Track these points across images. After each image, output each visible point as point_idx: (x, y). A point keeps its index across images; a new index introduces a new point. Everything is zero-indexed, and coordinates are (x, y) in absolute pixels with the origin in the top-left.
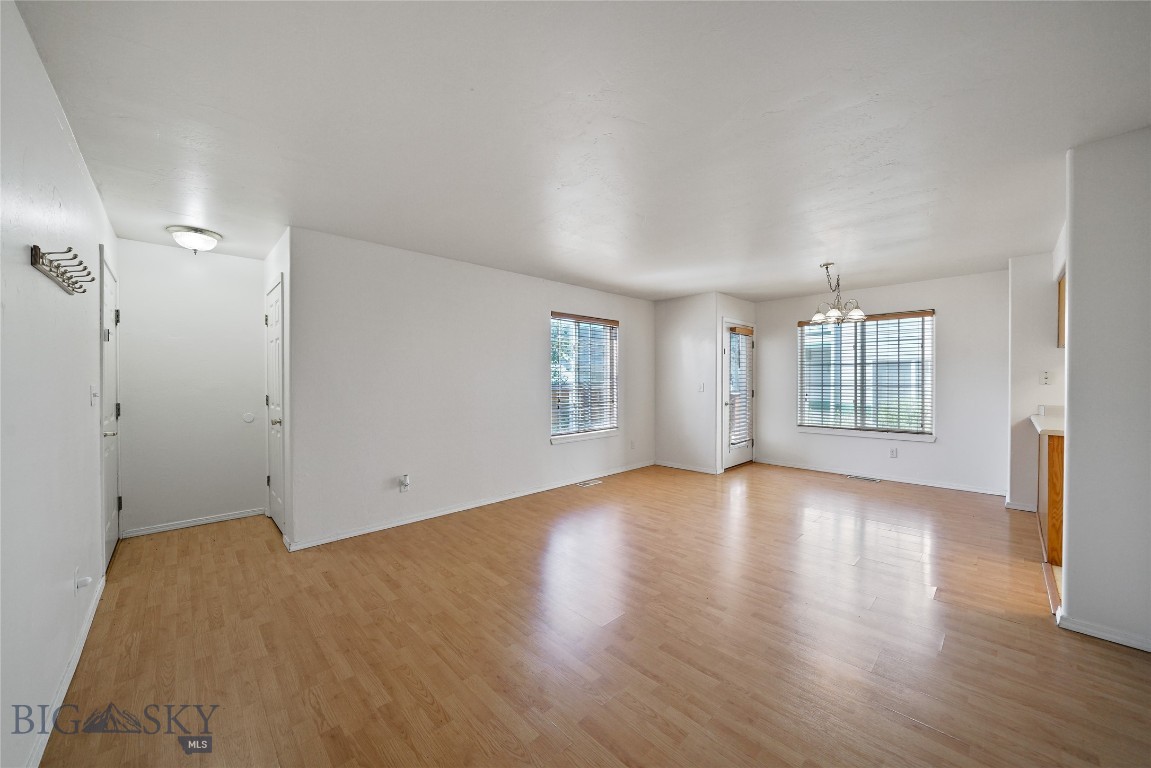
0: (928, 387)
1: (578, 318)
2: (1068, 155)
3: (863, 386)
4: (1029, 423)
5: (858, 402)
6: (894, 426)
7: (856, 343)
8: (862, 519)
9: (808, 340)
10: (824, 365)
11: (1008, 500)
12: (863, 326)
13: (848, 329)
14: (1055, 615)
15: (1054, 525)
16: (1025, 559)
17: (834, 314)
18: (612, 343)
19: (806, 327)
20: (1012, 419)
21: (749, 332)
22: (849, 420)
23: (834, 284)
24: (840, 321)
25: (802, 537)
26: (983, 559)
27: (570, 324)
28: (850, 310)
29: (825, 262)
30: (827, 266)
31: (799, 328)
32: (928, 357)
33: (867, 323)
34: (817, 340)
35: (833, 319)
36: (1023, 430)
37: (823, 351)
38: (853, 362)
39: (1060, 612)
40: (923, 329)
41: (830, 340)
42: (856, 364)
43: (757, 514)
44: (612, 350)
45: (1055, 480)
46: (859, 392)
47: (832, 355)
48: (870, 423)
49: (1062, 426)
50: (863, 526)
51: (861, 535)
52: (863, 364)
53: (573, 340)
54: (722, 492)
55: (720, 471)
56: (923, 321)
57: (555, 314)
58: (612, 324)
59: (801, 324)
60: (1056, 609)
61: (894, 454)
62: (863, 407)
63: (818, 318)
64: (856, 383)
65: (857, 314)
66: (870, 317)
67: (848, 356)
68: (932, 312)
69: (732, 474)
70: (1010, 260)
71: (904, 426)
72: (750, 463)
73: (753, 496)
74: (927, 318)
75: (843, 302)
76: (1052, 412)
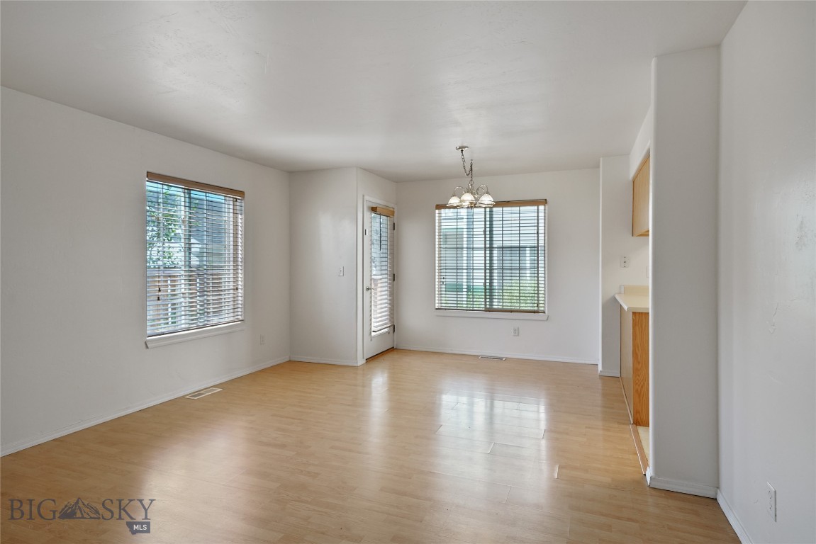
0: (541, 271)
1: (189, 185)
2: (653, 63)
3: (491, 269)
4: (614, 300)
5: (488, 284)
6: (516, 306)
7: (485, 228)
8: (491, 399)
9: (445, 225)
10: (458, 248)
11: (600, 368)
12: (491, 211)
13: (479, 213)
14: (645, 475)
15: (637, 391)
16: (618, 423)
17: (468, 197)
18: (235, 219)
19: (443, 211)
20: (603, 297)
21: (389, 213)
22: (480, 302)
23: (468, 168)
24: (473, 206)
25: (441, 429)
26: (589, 428)
27: (177, 192)
28: (481, 195)
29: (459, 145)
30: (462, 148)
31: (437, 211)
32: (541, 243)
33: (495, 209)
34: (453, 225)
35: (466, 204)
36: (612, 307)
37: (458, 235)
38: (483, 246)
39: (649, 473)
40: (538, 216)
41: (463, 225)
42: (485, 248)
43: (398, 405)
44: (236, 226)
45: (637, 351)
46: (488, 274)
47: (465, 239)
48: (496, 305)
49: (647, 304)
50: (492, 407)
51: (491, 417)
52: (491, 248)
53: (182, 212)
54: (364, 386)
55: (361, 362)
56: (538, 209)
57: (152, 176)
58: (236, 193)
59: (439, 207)
60: (646, 470)
61: (517, 332)
62: (491, 289)
63: (454, 201)
64: (485, 266)
65: (487, 199)
66: (498, 204)
67: (479, 241)
68: (545, 202)
69: (372, 364)
70: (601, 159)
71: (524, 306)
72: (392, 350)
73: (395, 387)
74: (541, 208)
75: (476, 187)
76: (639, 291)
